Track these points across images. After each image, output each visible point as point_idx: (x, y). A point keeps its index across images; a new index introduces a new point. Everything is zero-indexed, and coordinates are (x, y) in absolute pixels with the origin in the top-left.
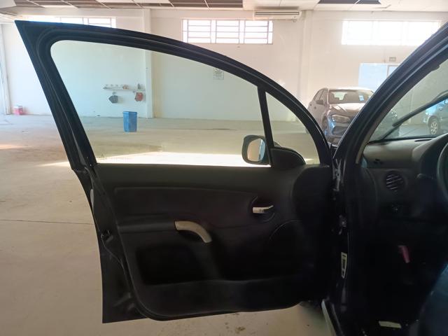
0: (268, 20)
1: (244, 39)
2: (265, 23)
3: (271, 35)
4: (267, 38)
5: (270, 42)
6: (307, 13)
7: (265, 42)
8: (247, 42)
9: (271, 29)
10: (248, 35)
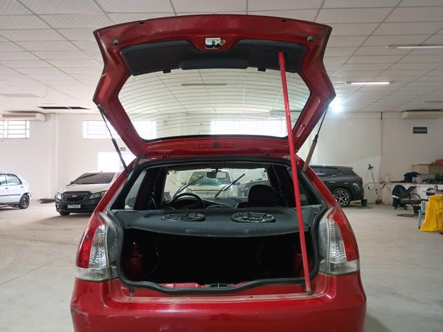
0: (26, 121)
1: (8, 134)
2: (24, 123)
3: (28, 131)
4: (25, 134)
5: (28, 136)
6: (52, 115)
7: (24, 136)
8: (9, 136)
9: (28, 127)
10: (10, 132)
